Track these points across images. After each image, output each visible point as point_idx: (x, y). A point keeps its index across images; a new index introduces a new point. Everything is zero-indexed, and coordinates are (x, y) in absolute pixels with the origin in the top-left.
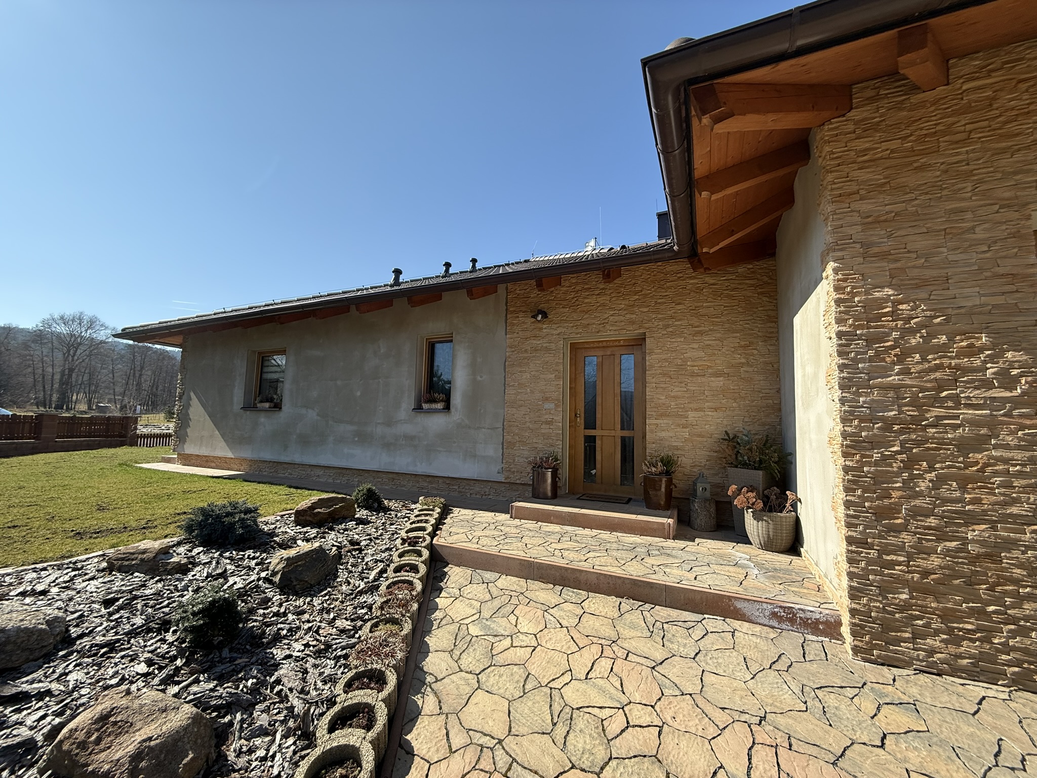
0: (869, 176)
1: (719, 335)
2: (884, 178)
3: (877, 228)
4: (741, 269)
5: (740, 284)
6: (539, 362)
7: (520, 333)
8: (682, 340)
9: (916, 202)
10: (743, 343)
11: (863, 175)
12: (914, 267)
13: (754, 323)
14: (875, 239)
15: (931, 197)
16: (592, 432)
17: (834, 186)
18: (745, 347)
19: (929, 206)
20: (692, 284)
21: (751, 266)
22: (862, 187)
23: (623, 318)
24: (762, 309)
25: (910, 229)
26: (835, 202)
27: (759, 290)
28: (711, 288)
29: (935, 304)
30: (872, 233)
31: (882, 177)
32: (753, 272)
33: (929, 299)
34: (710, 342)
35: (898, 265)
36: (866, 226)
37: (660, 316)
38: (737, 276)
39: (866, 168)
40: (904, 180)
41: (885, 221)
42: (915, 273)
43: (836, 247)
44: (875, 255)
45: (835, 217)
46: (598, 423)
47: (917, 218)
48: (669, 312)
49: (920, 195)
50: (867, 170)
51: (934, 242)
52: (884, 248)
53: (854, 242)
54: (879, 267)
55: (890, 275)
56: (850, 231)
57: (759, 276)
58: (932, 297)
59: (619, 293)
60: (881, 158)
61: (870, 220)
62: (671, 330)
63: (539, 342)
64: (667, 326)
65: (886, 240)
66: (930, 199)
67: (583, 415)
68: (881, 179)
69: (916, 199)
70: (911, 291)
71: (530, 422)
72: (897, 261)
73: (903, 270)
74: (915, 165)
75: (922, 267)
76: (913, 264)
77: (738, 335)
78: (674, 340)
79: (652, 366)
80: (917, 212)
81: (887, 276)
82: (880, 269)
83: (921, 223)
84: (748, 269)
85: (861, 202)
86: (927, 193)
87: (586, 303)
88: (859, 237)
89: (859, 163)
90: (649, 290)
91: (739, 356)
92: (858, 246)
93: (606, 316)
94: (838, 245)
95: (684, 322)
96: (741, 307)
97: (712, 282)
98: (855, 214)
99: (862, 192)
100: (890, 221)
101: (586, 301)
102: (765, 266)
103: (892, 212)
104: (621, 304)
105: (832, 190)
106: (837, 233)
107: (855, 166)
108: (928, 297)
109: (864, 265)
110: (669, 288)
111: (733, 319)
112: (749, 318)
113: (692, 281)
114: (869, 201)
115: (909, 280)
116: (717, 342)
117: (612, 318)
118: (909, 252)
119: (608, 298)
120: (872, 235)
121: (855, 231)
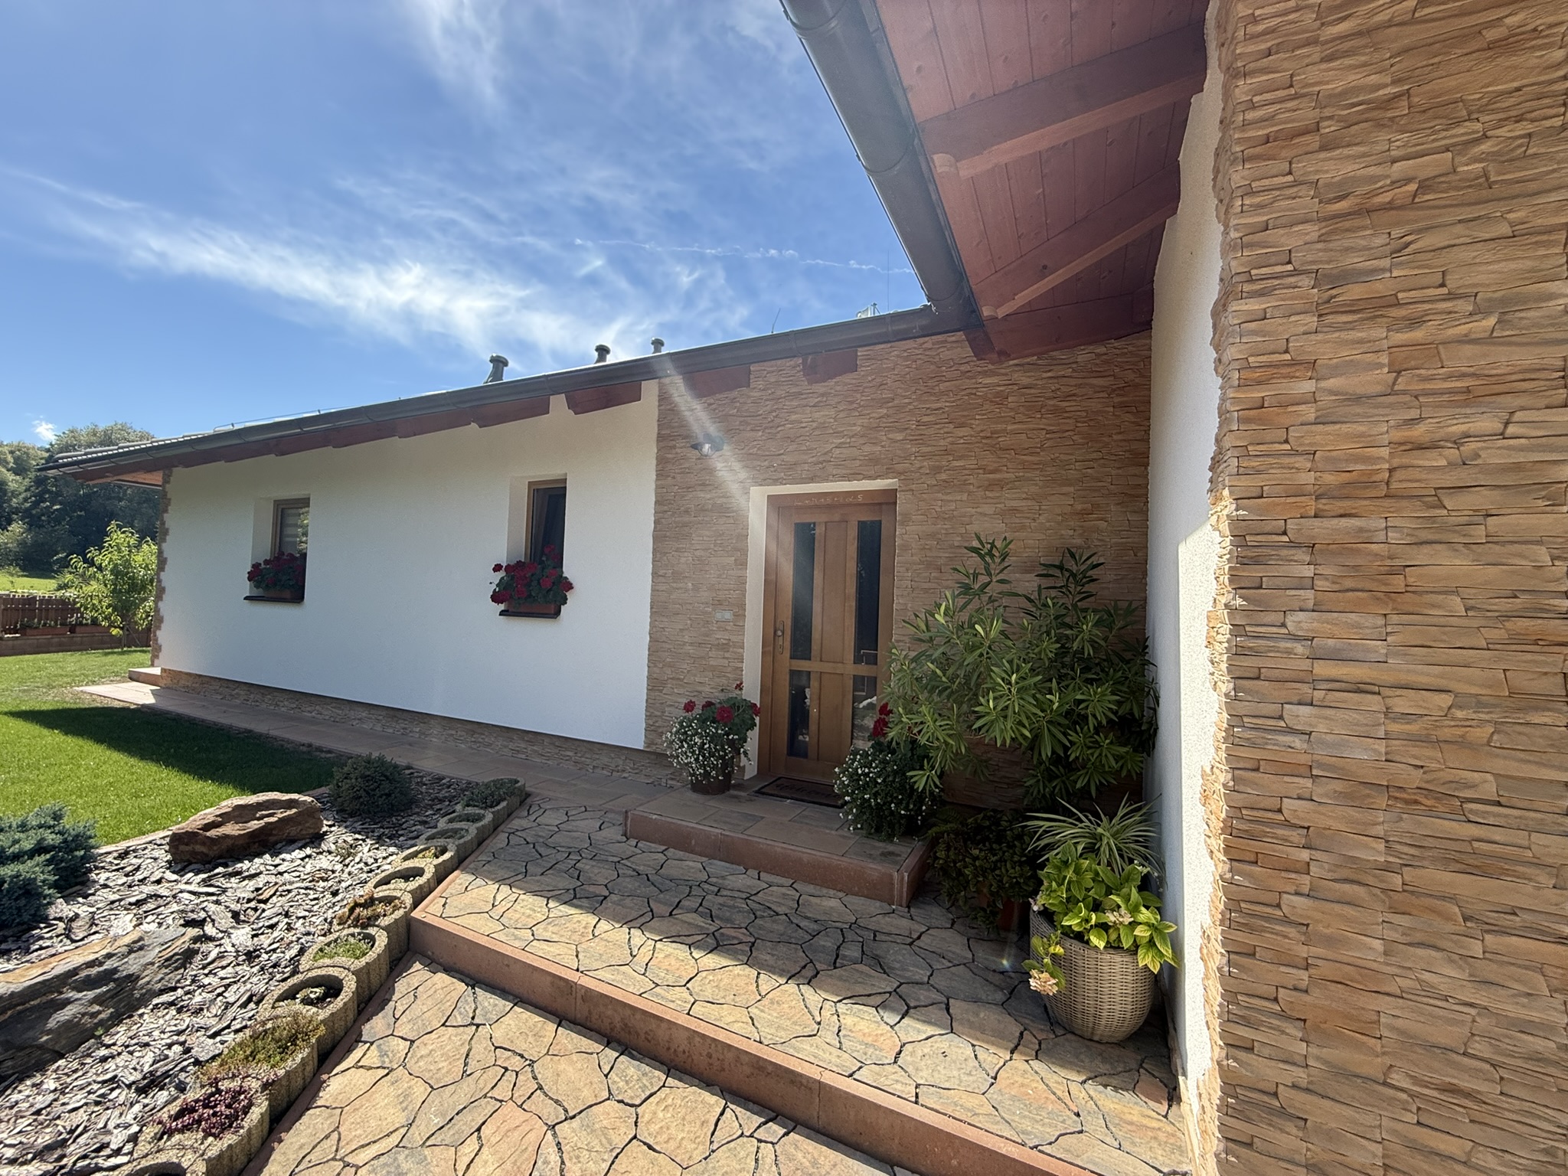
0: (1353, 79)
1: (1034, 489)
2: (1394, 83)
3: (1365, 228)
4: (1084, 355)
5: (1079, 386)
6: (707, 533)
7: (678, 477)
8: (965, 497)
9: (1484, 147)
10: (1079, 507)
11: (1336, 79)
12: (1466, 340)
13: (1104, 466)
14: (1353, 261)
15: (1529, 127)
16: (802, 665)
17: (1251, 115)
18: (1083, 514)
19: (1525, 156)
20: (986, 386)
21: (1102, 350)
22: (1327, 112)
23: (855, 452)
24: (1120, 437)
25: (1459, 229)
26: (1251, 159)
27: (1117, 400)
28: (1023, 395)
29: (1521, 449)
30: (1346, 243)
31: (1388, 80)
32: (1106, 362)
33: (1502, 435)
34: (1014, 504)
35: (1418, 335)
36: (1334, 224)
37: (925, 449)
38: (1074, 371)
39: (1347, 54)
40: (1452, 83)
41: (1389, 207)
42: (1464, 358)
43: (1247, 287)
44: (1351, 308)
45: (1247, 202)
46: (815, 647)
47: (1485, 193)
48: (942, 442)
49: (1501, 123)
50: (1347, 61)
51: (1529, 264)
52: (1378, 286)
53: (1296, 272)
54: (1361, 342)
55: (1390, 364)
56: (1285, 239)
57: (1117, 370)
58: (1511, 430)
59: (851, 403)
60: (1389, 24)
61: (1343, 206)
62: (944, 476)
63: (708, 496)
64: (937, 470)
65: (1386, 263)
66: (1530, 135)
67: (788, 632)
68: (1386, 86)
69: (1485, 137)
70: (1451, 411)
71: (691, 644)
72: (1415, 322)
73: (1431, 349)
74: (1491, 35)
75: (1490, 339)
76: (1463, 329)
77: (1071, 489)
78: (949, 497)
79: (905, 548)
80: (1486, 176)
81: (1381, 366)
82: (1365, 347)
83: (1495, 209)
84: (1098, 355)
85: (1323, 155)
86: (1519, 119)
87: (792, 423)
88: (1310, 258)
89: (1327, 42)
90: (906, 397)
91: (1071, 532)
92: (1306, 281)
93: (829, 447)
94: (1251, 281)
95: (971, 463)
96: (1079, 433)
97: (1025, 381)
98: (1303, 190)
99: (1328, 128)
100: (1401, 207)
101: (794, 417)
102: (1130, 348)
103: (1409, 180)
104: (855, 425)
105: (1245, 125)
106: (1251, 245)
107: (1315, 52)
108: (1499, 427)
109: (1320, 337)
110: (942, 393)
111: (1062, 457)
112: (1095, 455)
113: (988, 381)
114: (1346, 151)
115: (1449, 377)
116: (1030, 503)
117: (838, 451)
118: (1452, 296)
119: (832, 412)
120: (1347, 249)
121: (1298, 239)
